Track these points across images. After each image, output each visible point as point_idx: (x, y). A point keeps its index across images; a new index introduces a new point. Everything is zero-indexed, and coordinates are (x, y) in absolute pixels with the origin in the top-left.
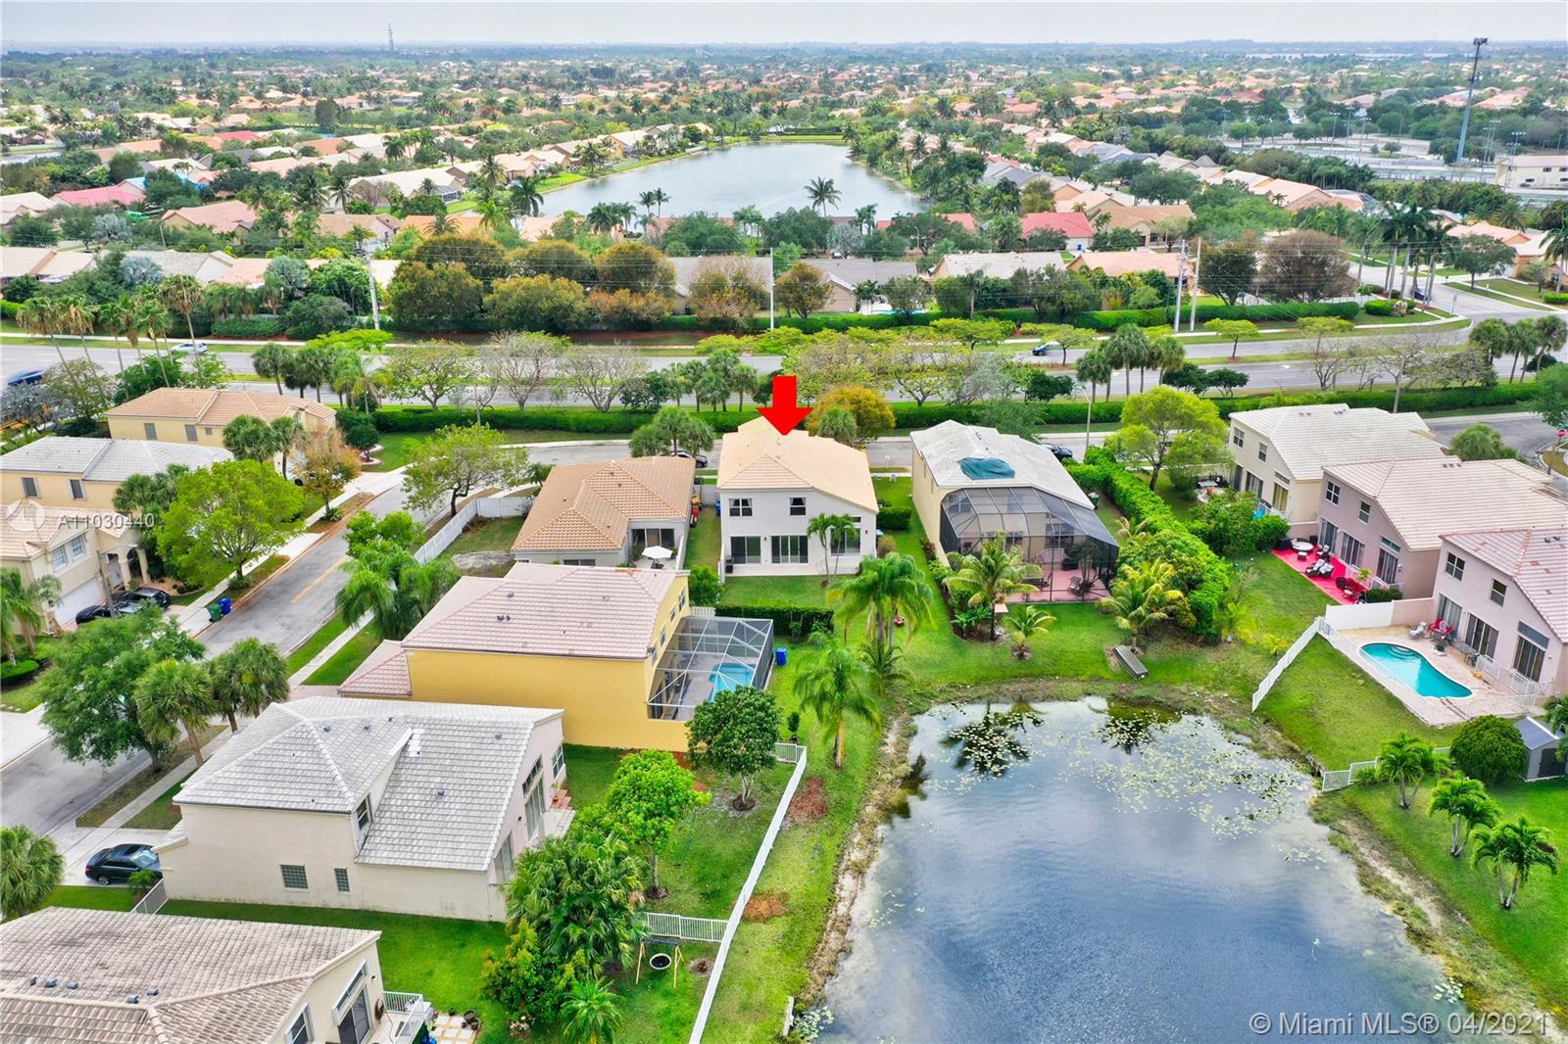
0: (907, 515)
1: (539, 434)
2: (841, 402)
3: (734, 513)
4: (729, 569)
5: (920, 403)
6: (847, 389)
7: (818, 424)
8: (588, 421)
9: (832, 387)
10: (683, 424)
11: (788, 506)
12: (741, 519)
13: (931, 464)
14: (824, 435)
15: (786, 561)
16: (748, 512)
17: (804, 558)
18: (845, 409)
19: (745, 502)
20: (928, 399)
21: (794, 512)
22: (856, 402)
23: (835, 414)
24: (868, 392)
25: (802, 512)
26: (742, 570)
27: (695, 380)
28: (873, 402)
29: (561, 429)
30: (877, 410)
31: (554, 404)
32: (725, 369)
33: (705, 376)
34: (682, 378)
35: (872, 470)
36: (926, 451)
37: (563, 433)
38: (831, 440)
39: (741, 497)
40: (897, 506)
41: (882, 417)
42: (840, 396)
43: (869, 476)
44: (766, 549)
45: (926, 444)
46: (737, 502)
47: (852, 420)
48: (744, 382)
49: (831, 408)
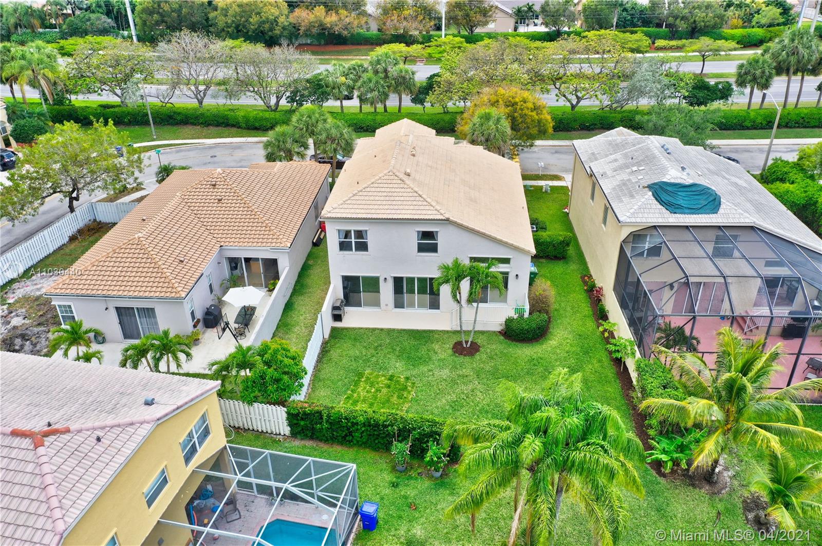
0: (566, 243)
1: (212, 130)
2: (494, 104)
3: (344, 246)
4: (337, 318)
5: (573, 107)
6: (501, 91)
7: (467, 128)
8: (256, 119)
9: (486, 90)
10: (320, 126)
11: (414, 241)
12: (353, 255)
13: (607, 185)
14: (473, 142)
15: (412, 305)
16: (362, 247)
17: (435, 305)
18: (500, 112)
19: (359, 234)
20: (582, 103)
21: (422, 248)
22: (511, 104)
23: (487, 117)
24: (526, 94)
25: (433, 249)
26: (355, 318)
27: (355, 81)
28: (530, 105)
29: (233, 126)
30: (534, 114)
31: (228, 102)
32: (386, 71)
33: (365, 76)
34: (343, 79)
35: (525, 177)
36: (597, 167)
37: (234, 130)
38: (480, 149)
39: (353, 228)
40: (554, 232)
41: (539, 121)
42: (494, 98)
43: (520, 183)
44: (387, 291)
45: (594, 157)
46: (347, 234)
47: (506, 125)
48: (402, 84)
49: (482, 111)
